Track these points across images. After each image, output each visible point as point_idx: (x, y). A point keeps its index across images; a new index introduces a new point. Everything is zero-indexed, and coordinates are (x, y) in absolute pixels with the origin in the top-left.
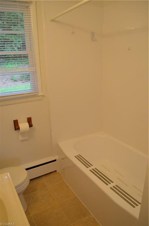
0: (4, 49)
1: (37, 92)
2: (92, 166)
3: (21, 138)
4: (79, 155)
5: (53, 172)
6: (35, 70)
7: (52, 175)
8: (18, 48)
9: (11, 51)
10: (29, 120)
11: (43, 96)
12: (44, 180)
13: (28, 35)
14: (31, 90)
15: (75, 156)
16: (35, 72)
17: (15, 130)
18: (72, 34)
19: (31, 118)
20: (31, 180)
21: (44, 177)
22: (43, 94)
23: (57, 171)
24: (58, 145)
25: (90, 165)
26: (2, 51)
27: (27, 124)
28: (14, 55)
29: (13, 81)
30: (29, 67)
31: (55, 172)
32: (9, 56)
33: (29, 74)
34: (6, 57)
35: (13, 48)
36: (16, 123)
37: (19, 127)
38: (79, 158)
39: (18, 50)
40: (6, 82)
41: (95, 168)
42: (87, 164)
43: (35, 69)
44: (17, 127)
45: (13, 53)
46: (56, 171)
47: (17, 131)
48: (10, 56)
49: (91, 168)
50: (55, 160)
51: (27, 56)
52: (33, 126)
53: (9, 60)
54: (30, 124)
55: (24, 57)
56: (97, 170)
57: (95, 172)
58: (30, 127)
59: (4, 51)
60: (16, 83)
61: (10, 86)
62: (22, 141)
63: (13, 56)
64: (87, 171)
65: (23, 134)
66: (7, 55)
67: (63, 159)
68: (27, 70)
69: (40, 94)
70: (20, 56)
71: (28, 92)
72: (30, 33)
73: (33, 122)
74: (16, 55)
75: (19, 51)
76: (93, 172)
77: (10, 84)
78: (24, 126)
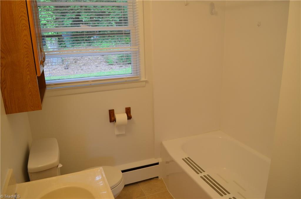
0: (98, 23)
1: (139, 76)
2: (205, 172)
3: (117, 132)
4: (188, 158)
5: (154, 178)
6: (138, 50)
7: (152, 182)
8: (116, 23)
9: (108, 26)
10: (128, 111)
11: (146, 82)
12: (141, 187)
13: (132, 7)
14: (133, 74)
15: (183, 159)
16: (137, 52)
17: (111, 121)
18: (186, 5)
19: (130, 108)
20: (126, 186)
21: (142, 183)
22: (146, 79)
23: (160, 178)
24: (161, 144)
25: (201, 170)
26: (96, 26)
27: (125, 116)
28: (111, 32)
29: (108, 64)
30: (131, 46)
31: (156, 178)
32: (104, 33)
33: (131, 54)
34: (101, 33)
35: (110, 23)
36: (112, 113)
37: (115, 119)
38: (188, 161)
39: (116, 25)
40: (99, 65)
41: (207, 175)
42: (198, 169)
43: (138, 48)
44: (112, 119)
45: (109, 29)
46: (158, 177)
47: (112, 123)
48: (106, 33)
49: (202, 175)
50: (157, 164)
51: (128, 32)
52: (132, 117)
53: (104, 37)
54: (129, 115)
55: (125, 34)
56: (210, 177)
57: (207, 179)
58: (128, 119)
59: (98, 26)
60: (111, 67)
61: (105, 70)
62: (118, 136)
63: (109, 32)
64: (197, 178)
65: (120, 127)
66: (102, 31)
67: (167, 162)
68: (128, 49)
69: (143, 79)
70: (120, 33)
71: (127, 76)
72: (134, 5)
73: (132, 114)
74: (113, 31)
75: (118, 27)
76: (204, 180)
77: (104, 68)
78: (121, 117)
